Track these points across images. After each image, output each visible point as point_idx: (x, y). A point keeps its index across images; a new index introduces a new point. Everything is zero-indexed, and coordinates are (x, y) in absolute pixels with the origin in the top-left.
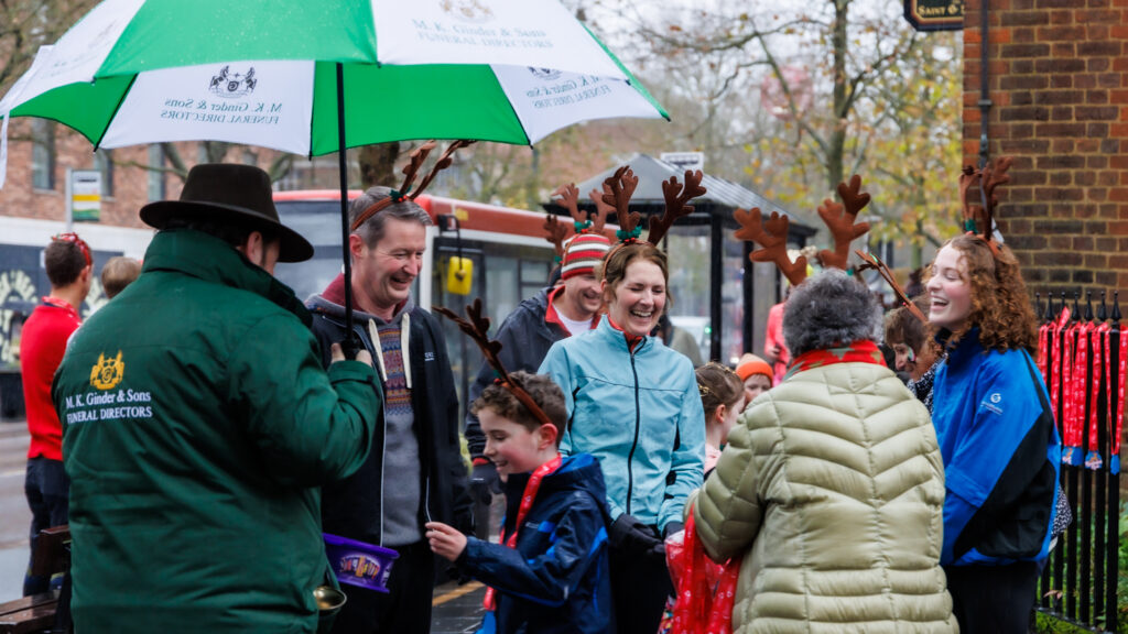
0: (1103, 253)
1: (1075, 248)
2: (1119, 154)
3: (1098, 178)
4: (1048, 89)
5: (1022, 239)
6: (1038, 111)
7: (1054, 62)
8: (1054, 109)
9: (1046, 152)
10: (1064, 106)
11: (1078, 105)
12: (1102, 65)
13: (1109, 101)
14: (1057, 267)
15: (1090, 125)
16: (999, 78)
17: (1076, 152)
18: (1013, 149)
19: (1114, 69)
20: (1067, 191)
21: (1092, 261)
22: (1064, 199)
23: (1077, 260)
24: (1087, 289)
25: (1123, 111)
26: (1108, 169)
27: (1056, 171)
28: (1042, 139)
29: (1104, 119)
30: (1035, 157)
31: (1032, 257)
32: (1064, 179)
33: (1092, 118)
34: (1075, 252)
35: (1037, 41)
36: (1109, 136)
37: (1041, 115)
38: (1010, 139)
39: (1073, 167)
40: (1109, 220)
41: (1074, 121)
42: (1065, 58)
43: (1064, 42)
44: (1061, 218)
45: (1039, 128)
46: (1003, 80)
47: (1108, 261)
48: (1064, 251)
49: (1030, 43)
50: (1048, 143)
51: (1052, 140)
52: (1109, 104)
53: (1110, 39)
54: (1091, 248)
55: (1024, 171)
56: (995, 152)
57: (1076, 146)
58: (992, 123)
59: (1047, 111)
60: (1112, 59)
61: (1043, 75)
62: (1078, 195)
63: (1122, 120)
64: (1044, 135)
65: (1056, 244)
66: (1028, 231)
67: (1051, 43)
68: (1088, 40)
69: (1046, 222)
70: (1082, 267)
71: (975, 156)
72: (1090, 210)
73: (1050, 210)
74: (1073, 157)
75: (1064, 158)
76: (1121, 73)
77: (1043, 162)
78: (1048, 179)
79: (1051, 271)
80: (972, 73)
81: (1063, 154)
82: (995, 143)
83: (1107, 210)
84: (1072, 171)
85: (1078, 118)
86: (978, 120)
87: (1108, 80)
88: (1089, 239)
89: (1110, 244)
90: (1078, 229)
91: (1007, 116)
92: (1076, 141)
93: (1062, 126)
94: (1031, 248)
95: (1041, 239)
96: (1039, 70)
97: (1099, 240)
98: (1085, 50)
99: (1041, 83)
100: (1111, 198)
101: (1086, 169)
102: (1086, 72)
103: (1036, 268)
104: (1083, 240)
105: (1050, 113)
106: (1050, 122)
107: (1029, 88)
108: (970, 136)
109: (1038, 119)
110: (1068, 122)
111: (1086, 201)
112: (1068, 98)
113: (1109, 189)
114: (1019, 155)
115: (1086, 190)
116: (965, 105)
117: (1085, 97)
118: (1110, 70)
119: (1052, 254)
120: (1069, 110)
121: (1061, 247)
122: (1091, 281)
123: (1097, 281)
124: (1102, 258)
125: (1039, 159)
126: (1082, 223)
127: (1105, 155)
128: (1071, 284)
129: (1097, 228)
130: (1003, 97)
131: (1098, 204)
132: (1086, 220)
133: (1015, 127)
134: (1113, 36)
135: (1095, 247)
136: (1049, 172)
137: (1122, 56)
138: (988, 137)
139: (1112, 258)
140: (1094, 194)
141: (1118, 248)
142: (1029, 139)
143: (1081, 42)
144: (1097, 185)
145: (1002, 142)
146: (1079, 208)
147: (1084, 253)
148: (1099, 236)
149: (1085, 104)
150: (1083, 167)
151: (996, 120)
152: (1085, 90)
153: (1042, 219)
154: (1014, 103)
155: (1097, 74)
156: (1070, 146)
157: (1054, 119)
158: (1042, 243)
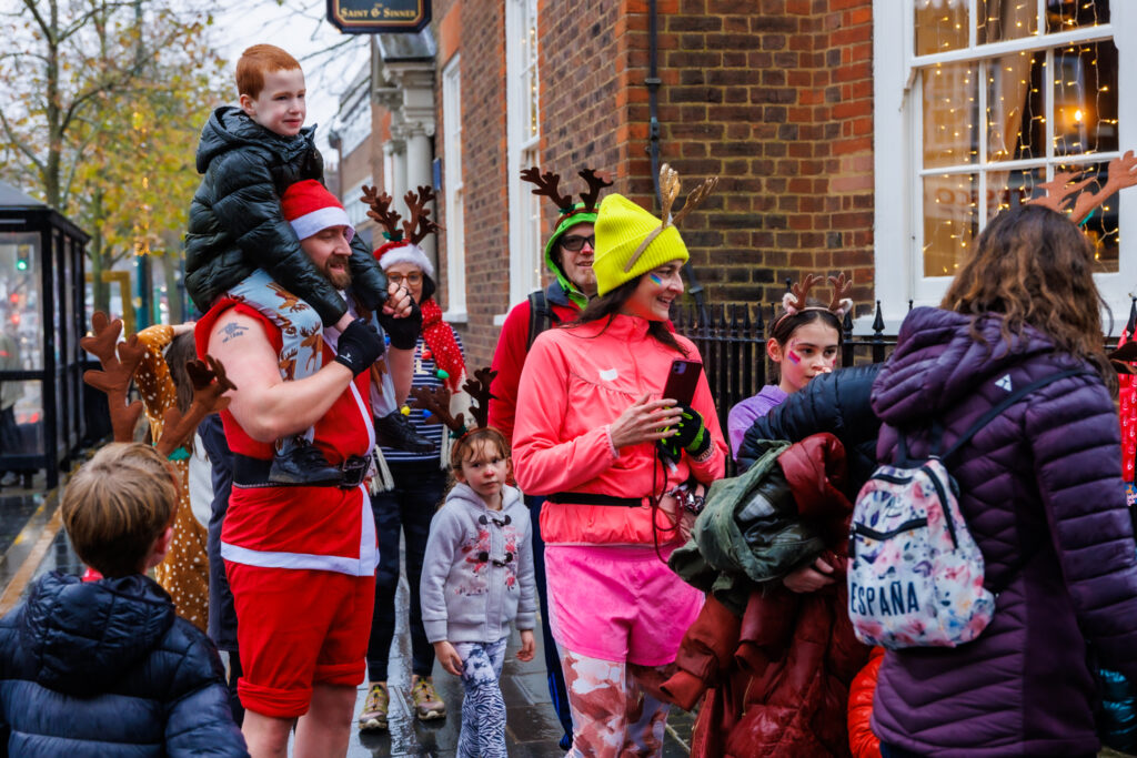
0: (784, 250)
1: (754, 245)
2: (799, 141)
3: (776, 167)
4: (721, 68)
5: (697, 234)
6: (711, 92)
7: (727, 37)
8: (728, 90)
9: (720, 138)
10: (738, 87)
11: (753, 86)
12: (778, 44)
13: (787, 82)
14: (735, 266)
15: (767, 109)
16: (667, 54)
17: (751, 138)
18: (683, 135)
19: (791, 48)
20: (744, 181)
21: (773, 258)
22: (741, 189)
23: (757, 258)
24: (768, 289)
25: (801, 94)
26: (788, 157)
27: (732, 159)
28: (715, 123)
29: (782, 102)
30: (708, 144)
31: (708, 254)
32: (738, 168)
33: (769, 101)
34: (754, 248)
35: (707, 14)
36: (787, 122)
37: (713, 97)
38: (681, 123)
39: (750, 155)
40: (790, 213)
41: (749, 104)
42: (738, 33)
43: (737, 16)
44: (739, 212)
45: (712, 111)
46: (671, 55)
47: (789, 258)
48: (742, 248)
49: (700, 16)
50: (722, 127)
51: (726, 125)
52: (786, 86)
53: (786, 15)
54: (771, 245)
55: (697, 158)
56: (665, 138)
57: (752, 131)
58: (661, 104)
59: (720, 92)
60: (788, 36)
61: (715, 52)
62: (755, 187)
63: (801, 104)
64: (717, 119)
65: (735, 240)
66: (703, 226)
67: (723, 17)
68: (762, 15)
69: (721, 216)
70: (762, 266)
71: (642, 141)
72: (769, 203)
73: (726, 203)
74: (749, 144)
75: (739, 144)
76: (799, 52)
77: (716, 149)
78: (723, 167)
79: (729, 270)
80: (637, 47)
81: (738, 141)
82: (665, 127)
83: (787, 203)
84: (749, 160)
85: (754, 101)
86: (645, 101)
87: (784, 60)
88: (769, 234)
89: (789, 240)
90: (757, 224)
91: (678, 96)
92: (752, 126)
93: (738, 109)
94: (706, 246)
95: (717, 234)
96: (712, 46)
97: (778, 234)
98: (761, 25)
99: (714, 61)
100: (791, 190)
101: (764, 158)
102: (761, 50)
103: (713, 266)
104: (763, 235)
105: (724, 94)
106: (724, 104)
107: (702, 65)
108: (637, 119)
109: (710, 101)
110: (743, 105)
111: (764, 193)
112: (742, 78)
113: (789, 179)
114: (691, 141)
115: (764, 180)
116: (631, 84)
117: (761, 76)
118: (787, 49)
119: (728, 251)
120: (744, 91)
121: (740, 243)
122: (772, 281)
123: (778, 281)
124: (783, 255)
125: (712, 145)
126: (761, 216)
127: (784, 142)
128: (751, 284)
129: (777, 222)
130: (672, 77)
131: (778, 196)
132: (766, 214)
133: (686, 109)
134: (788, 12)
135: (775, 244)
136: (725, 160)
137: (799, 33)
138: (659, 120)
139: (794, 255)
140: (772, 185)
141: (799, 244)
142: (701, 122)
143: (755, 16)
144: (776, 175)
145: (672, 127)
146: (757, 200)
147: (764, 249)
148: (780, 232)
149: (761, 86)
150: (760, 155)
151: (665, 102)
152: (760, 70)
153: (717, 212)
154: (684, 84)
155: (773, 52)
156: (746, 132)
157: (727, 101)
158: (718, 240)
